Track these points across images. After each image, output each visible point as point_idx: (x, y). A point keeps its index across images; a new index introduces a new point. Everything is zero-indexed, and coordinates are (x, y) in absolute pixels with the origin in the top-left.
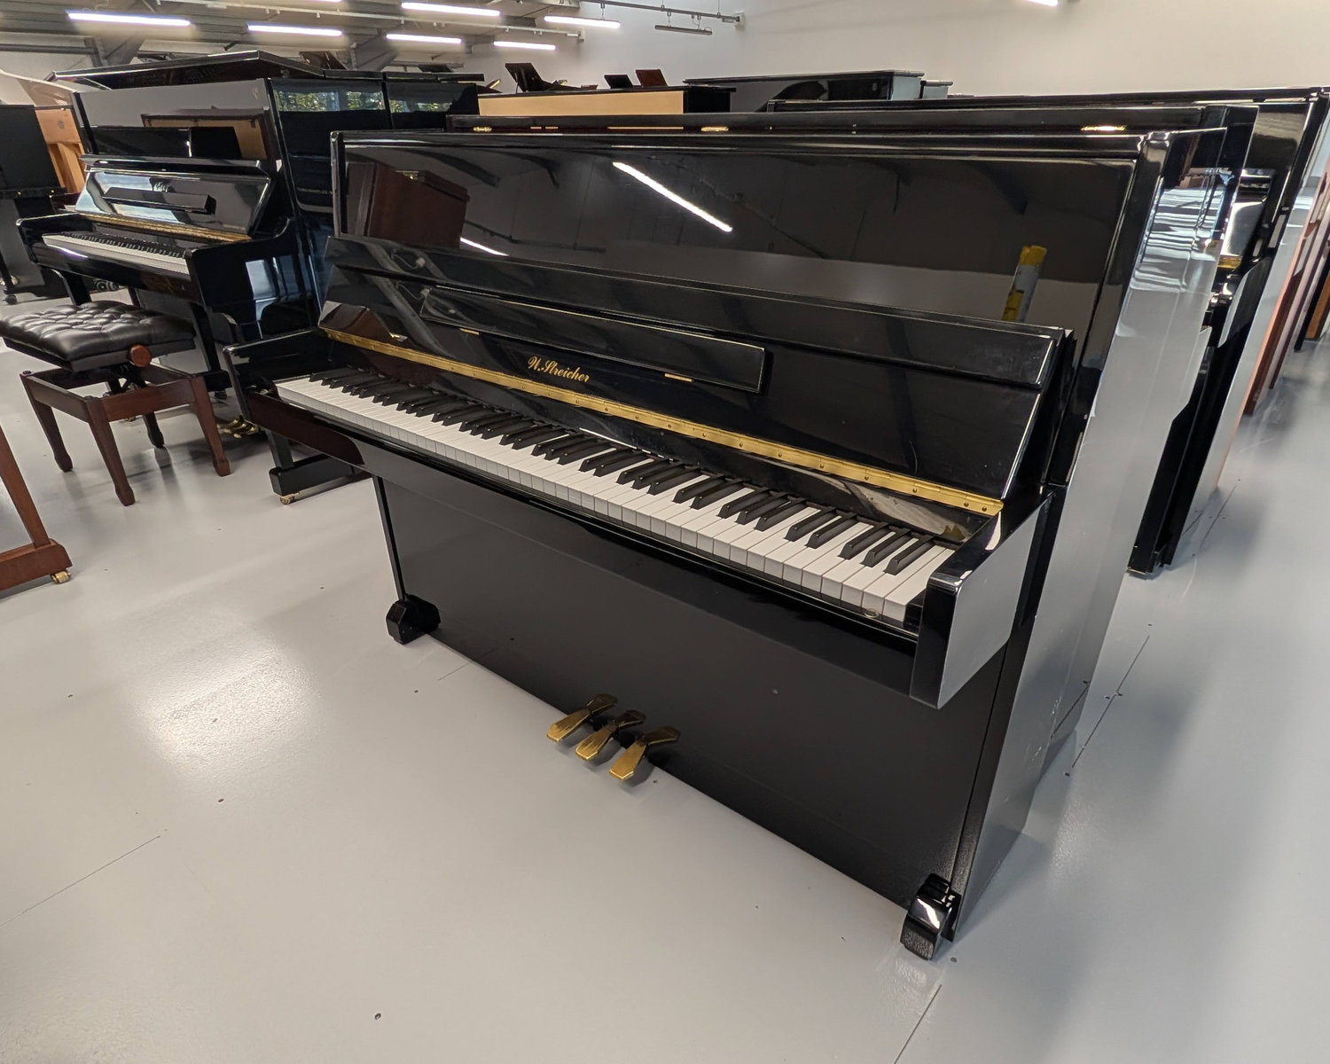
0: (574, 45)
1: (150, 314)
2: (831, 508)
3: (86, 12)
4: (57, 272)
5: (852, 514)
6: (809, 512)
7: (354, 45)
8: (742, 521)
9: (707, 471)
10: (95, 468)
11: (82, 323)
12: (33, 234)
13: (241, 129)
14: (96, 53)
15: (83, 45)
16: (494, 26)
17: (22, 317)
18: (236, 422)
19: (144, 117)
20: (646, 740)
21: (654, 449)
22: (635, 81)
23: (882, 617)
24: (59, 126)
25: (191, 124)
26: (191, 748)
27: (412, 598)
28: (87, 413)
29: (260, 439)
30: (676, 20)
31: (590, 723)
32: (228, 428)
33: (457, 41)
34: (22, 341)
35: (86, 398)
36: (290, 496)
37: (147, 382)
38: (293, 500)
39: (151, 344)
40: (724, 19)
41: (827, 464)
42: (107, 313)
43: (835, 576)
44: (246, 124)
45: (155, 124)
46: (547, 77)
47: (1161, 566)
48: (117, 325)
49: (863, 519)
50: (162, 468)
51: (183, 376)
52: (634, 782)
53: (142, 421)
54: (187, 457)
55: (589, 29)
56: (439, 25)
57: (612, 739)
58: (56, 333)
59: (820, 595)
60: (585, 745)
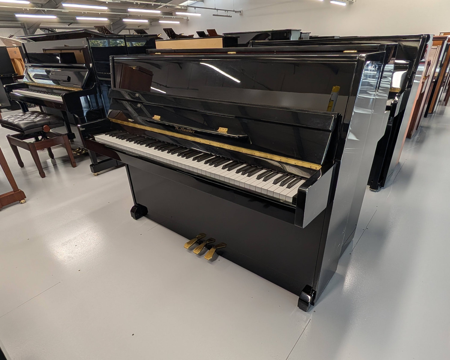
0: (186, 21)
1: (49, 115)
2: (271, 169)
3: (21, 14)
4: (18, 102)
5: (277, 171)
6: (264, 171)
7: (112, 23)
8: (243, 174)
9: (232, 160)
10: (32, 166)
11: (27, 118)
12: (9, 89)
13: (77, 53)
14: (25, 27)
15: (20, 25)
16: (159, 16)
17: (7, 117)
18: (78, 149)
19: (43, 50)
20: (215, 247)
21: (216, 153)
22: (207, 33)
23: (286, 201)
24: (15, 53)
25: (59, 52)
26: (69, 255)
27: (139, 204)
28: (30, 148)
29: (86, 155)
30: (220, 12)
31: (198, 243)
32: (75, 152)
33: (146, 21)
34: (7, 125)
35: (29, 143)
36: (97, 173)
37: (48, 137)
38: (98, 175)
39: (50, 125)
40: (236, 12)
41: (269, 156)
42: (35, 115)
43: (272, 189)
44: (78, 51)
45: (48, 52)
46: (177, 32)
47: (381, 188)
48: (38, 119)
49: (280, 172)
50: (53, 165)
51: (61, 135)
52: (212, 260)
53: (47, 150)
54: (62, 162)
55: (191, 16)
56: (140, 16)
57: (205, 247)
58: (19, 122)
59: (267, 195)
60: (196, 249)
